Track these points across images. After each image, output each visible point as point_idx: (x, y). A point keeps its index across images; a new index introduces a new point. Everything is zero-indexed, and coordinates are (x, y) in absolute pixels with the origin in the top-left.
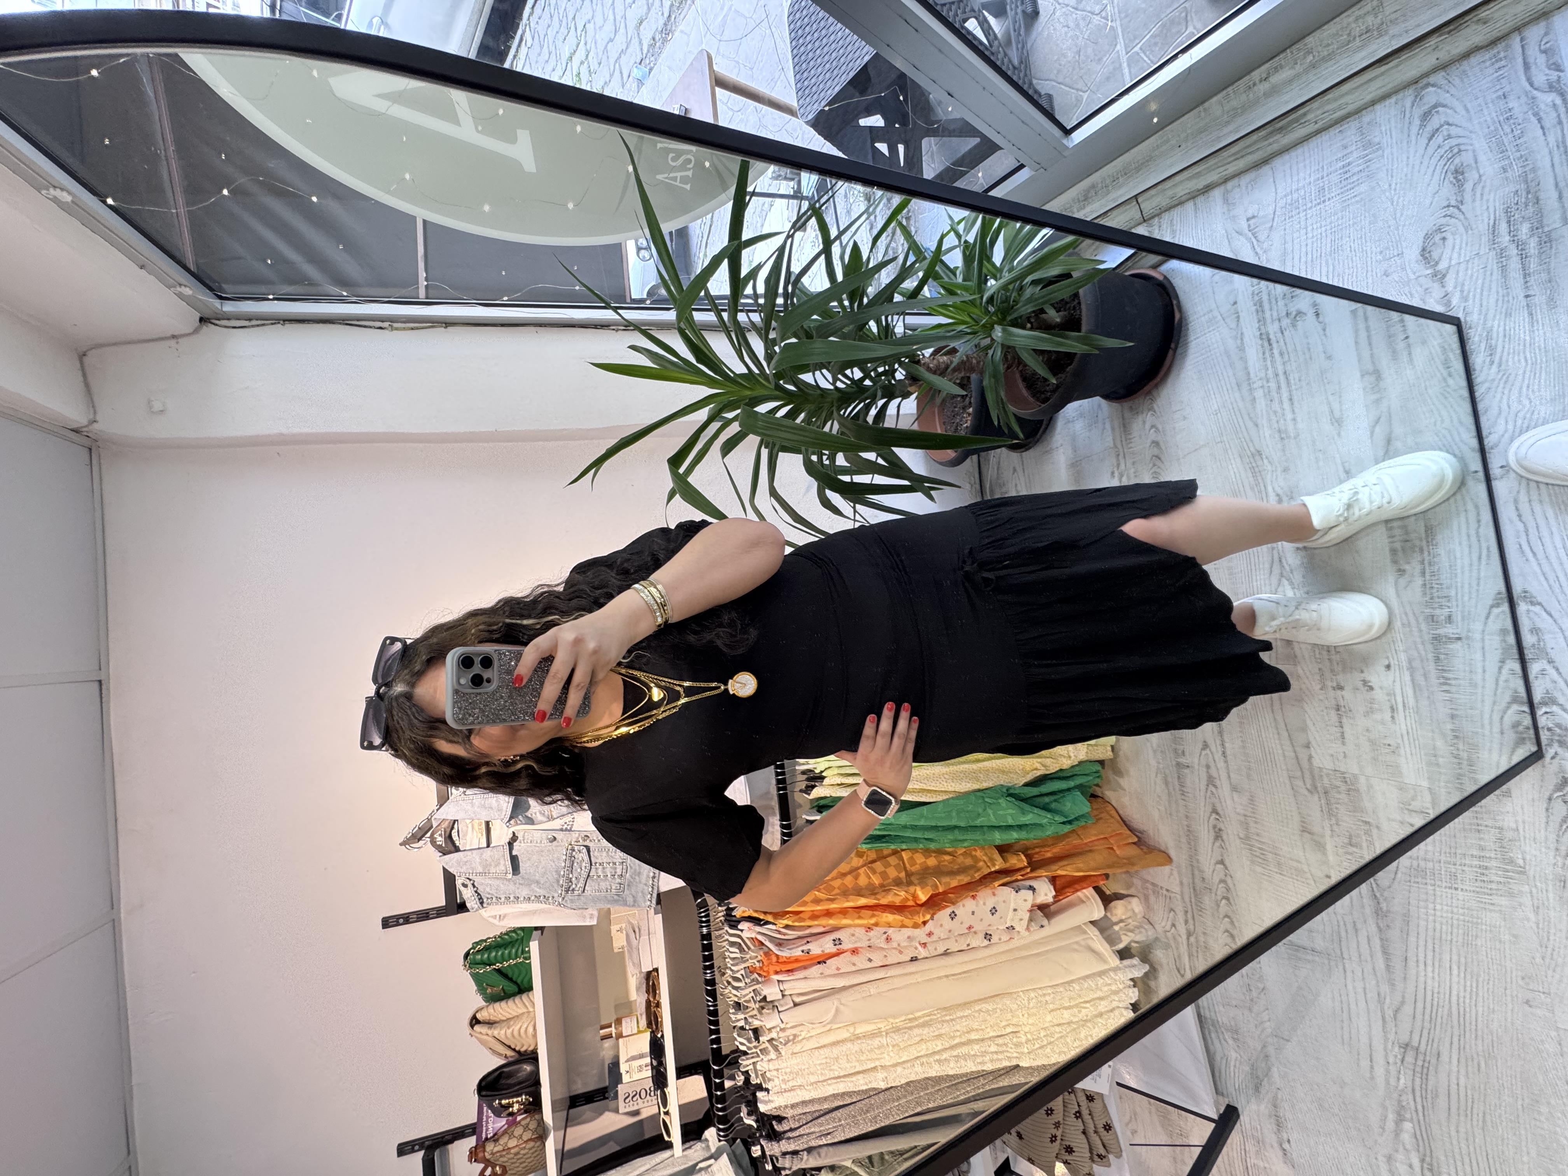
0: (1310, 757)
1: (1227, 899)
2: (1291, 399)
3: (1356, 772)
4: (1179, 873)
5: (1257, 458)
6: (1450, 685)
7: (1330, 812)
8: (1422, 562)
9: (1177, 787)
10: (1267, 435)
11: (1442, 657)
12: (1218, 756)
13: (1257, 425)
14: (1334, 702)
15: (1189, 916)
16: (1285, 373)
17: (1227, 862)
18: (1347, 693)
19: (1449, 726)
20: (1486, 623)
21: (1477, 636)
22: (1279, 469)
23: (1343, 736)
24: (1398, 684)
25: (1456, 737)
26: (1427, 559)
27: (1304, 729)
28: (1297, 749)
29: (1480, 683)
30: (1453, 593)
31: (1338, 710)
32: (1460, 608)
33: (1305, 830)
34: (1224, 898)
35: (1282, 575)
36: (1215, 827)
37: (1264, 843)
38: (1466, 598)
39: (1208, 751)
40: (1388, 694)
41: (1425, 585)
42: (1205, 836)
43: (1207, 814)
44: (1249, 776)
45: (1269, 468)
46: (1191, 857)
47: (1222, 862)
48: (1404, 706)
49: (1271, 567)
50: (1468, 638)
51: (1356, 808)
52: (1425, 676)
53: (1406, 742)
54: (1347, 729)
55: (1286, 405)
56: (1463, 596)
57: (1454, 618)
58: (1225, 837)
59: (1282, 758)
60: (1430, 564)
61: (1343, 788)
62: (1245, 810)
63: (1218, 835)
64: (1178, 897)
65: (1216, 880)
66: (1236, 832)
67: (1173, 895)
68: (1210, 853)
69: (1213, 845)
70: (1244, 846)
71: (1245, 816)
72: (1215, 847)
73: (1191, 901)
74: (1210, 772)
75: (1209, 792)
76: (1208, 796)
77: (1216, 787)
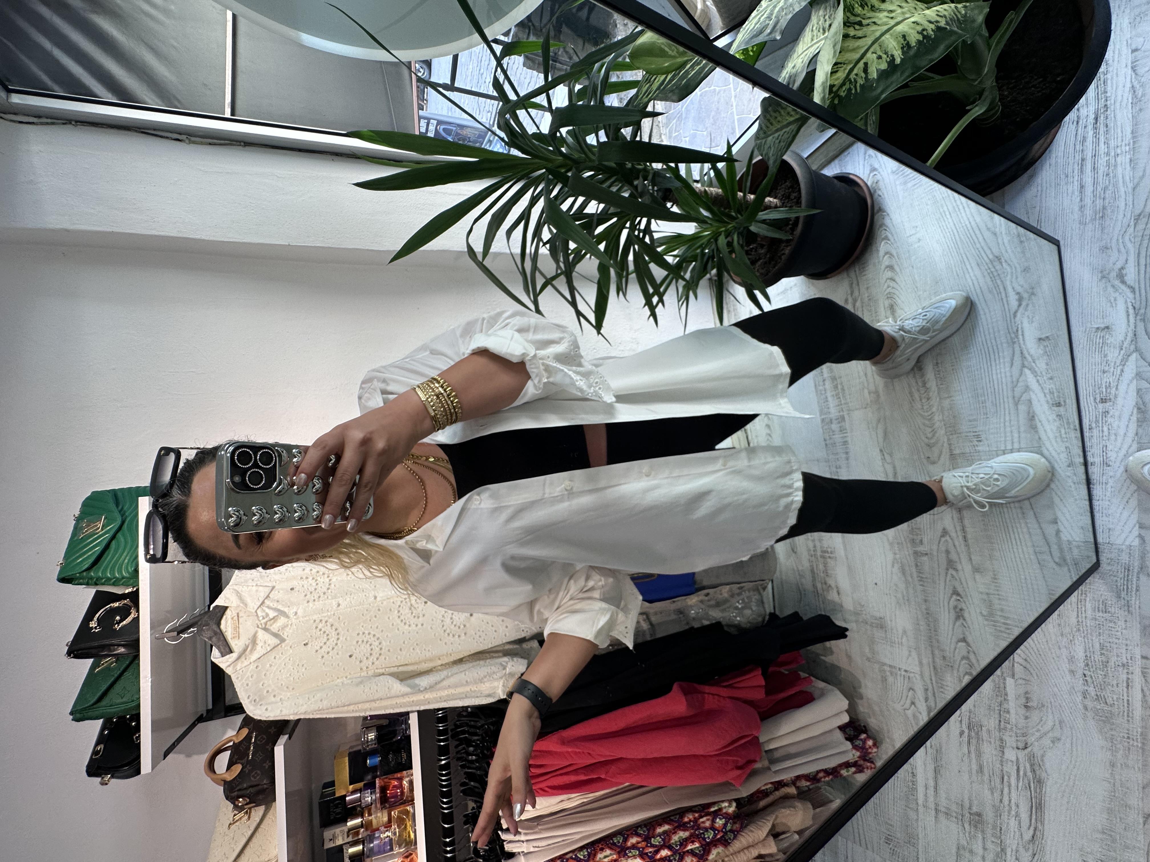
0: (1060, 532)
4: (919, 655)
5: (996, 263)
9: (915, 575)
10: (1006, 241)
12: (959, 542)
13: (995, 234)
15: (930, 694)
17: (969, 639)
22: (1019, 270)
27: (1052, 509)
28: (1043, 526)
34: (967, 673)
35: (1023, 366)
36: (955, 607)
37: (1009, 619)
39: (948, 538)
42: (945, 618)
43: (947, 596)
44: (991, 557)
45: (1009, 270)
46: (930, 638)
47: (964, 640)
49: (1012, 360)
58: (966, 615)
59: (1028, 537)
62: (989, 589)
63: (959, 614)
64: (918, 677)
65: (958, 658)
66: (978, 611)
67: (912, 675)
68: (950, 633)
69: (954, 625)
70: (986, 623)
71: (987, 594)
72: (956, 627)
73: (931, 680)
74: (949, 556)
75: (949, 576)
76: (948, 580)
77: (956, 570)
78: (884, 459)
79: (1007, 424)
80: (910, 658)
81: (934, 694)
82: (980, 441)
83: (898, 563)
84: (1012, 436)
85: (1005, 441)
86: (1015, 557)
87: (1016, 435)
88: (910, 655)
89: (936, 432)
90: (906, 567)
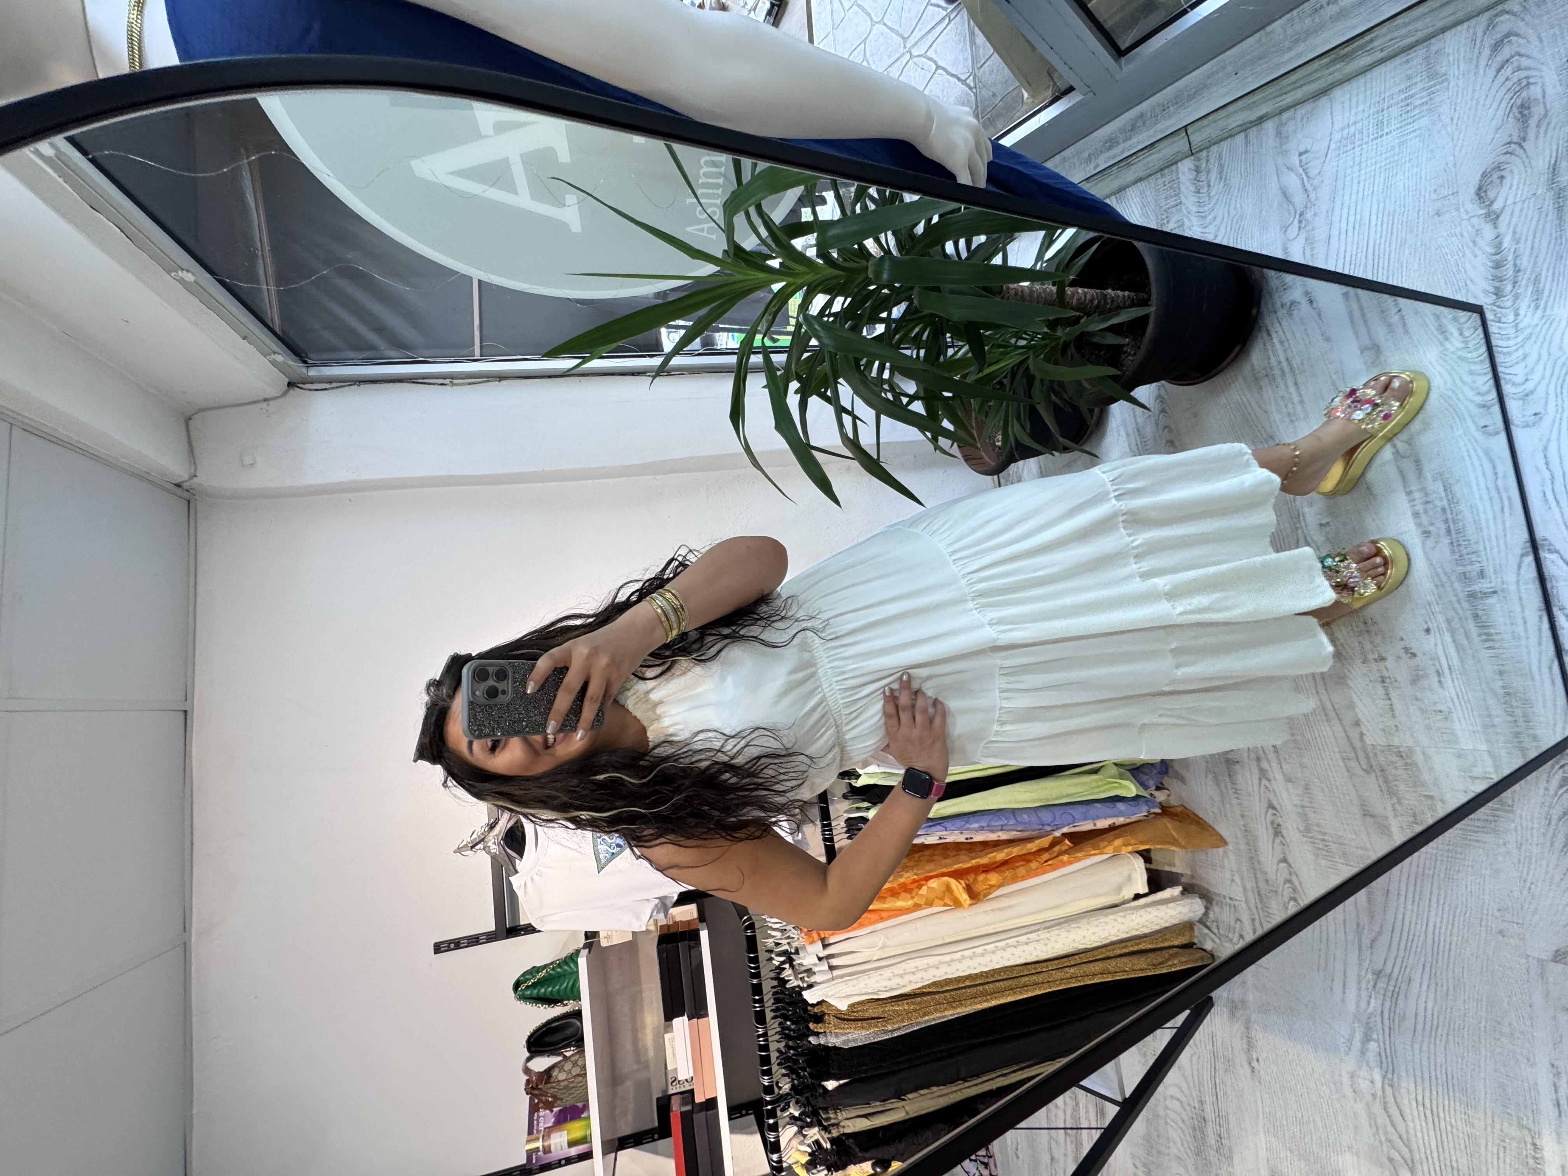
0: (1362, 735)
1: (1295, 900)
2: (1296, 384)
3: (1410, 743)
4: (1242, 879)
6: (1492, 640)
7: (1390, 791)
8: (1446, 521)
9: (1229, 786)
11: (1480, 613)
14: (1378, 675)
15: (1257, 924)
16: (1287, 359)
17: (1290, 860)
18: (1390, 663)
19: (1500, 683)
20: (1518, 575)
21: (1513, 588)
23: (1392, 708)
24: (1440, 647)
25: (1508, 694)
26: (1450, 517)
27: (1351, 706)
28: (1347, 728)
29: (1522, 634)
30: (1481, 548)
31: (1383, 682)
32: (1491, 562)
33: (1367, 813)
34: (1291, 899)
36: (1272, 823)
37: (1324, 834)
38: (1495, 551)
40: (1432, 659)
41: (1452, 543)
42: (1264, 834)
43: (1264, 810)
44: (1301, 765)
46: (1251, 859)
47: (1284, 860)
48: (1450, 669)
50: (1503, 591)
51: (1416, 783)
52: (1467, 636)
53: (1457, 704)
54: (1395, 701)
55: (1292, 389)
56: (1492, 549)
57: (1486, 572)
58: (1284, 832)
59: (1333, 740)
60: (1454, 522)
61: (1400, 763)
62: (1302, 800)
63: (1277, 832)
64: (1243, 905)
65: (1281, 880)
66: (1295, 826)
67: (1237, 903)
68: (1270, 853)
69: (1273, 842)
70: (1305, 839)
71: (1302, 807)
72: (1275, 845)
73: (1257, 908)
74: (1262, 765)
75: (1263, 787)
76: (1262, 791)
77: (1269, 780)
80: (1234, 884)
88: (1233, 881)
90: (1220, 778)
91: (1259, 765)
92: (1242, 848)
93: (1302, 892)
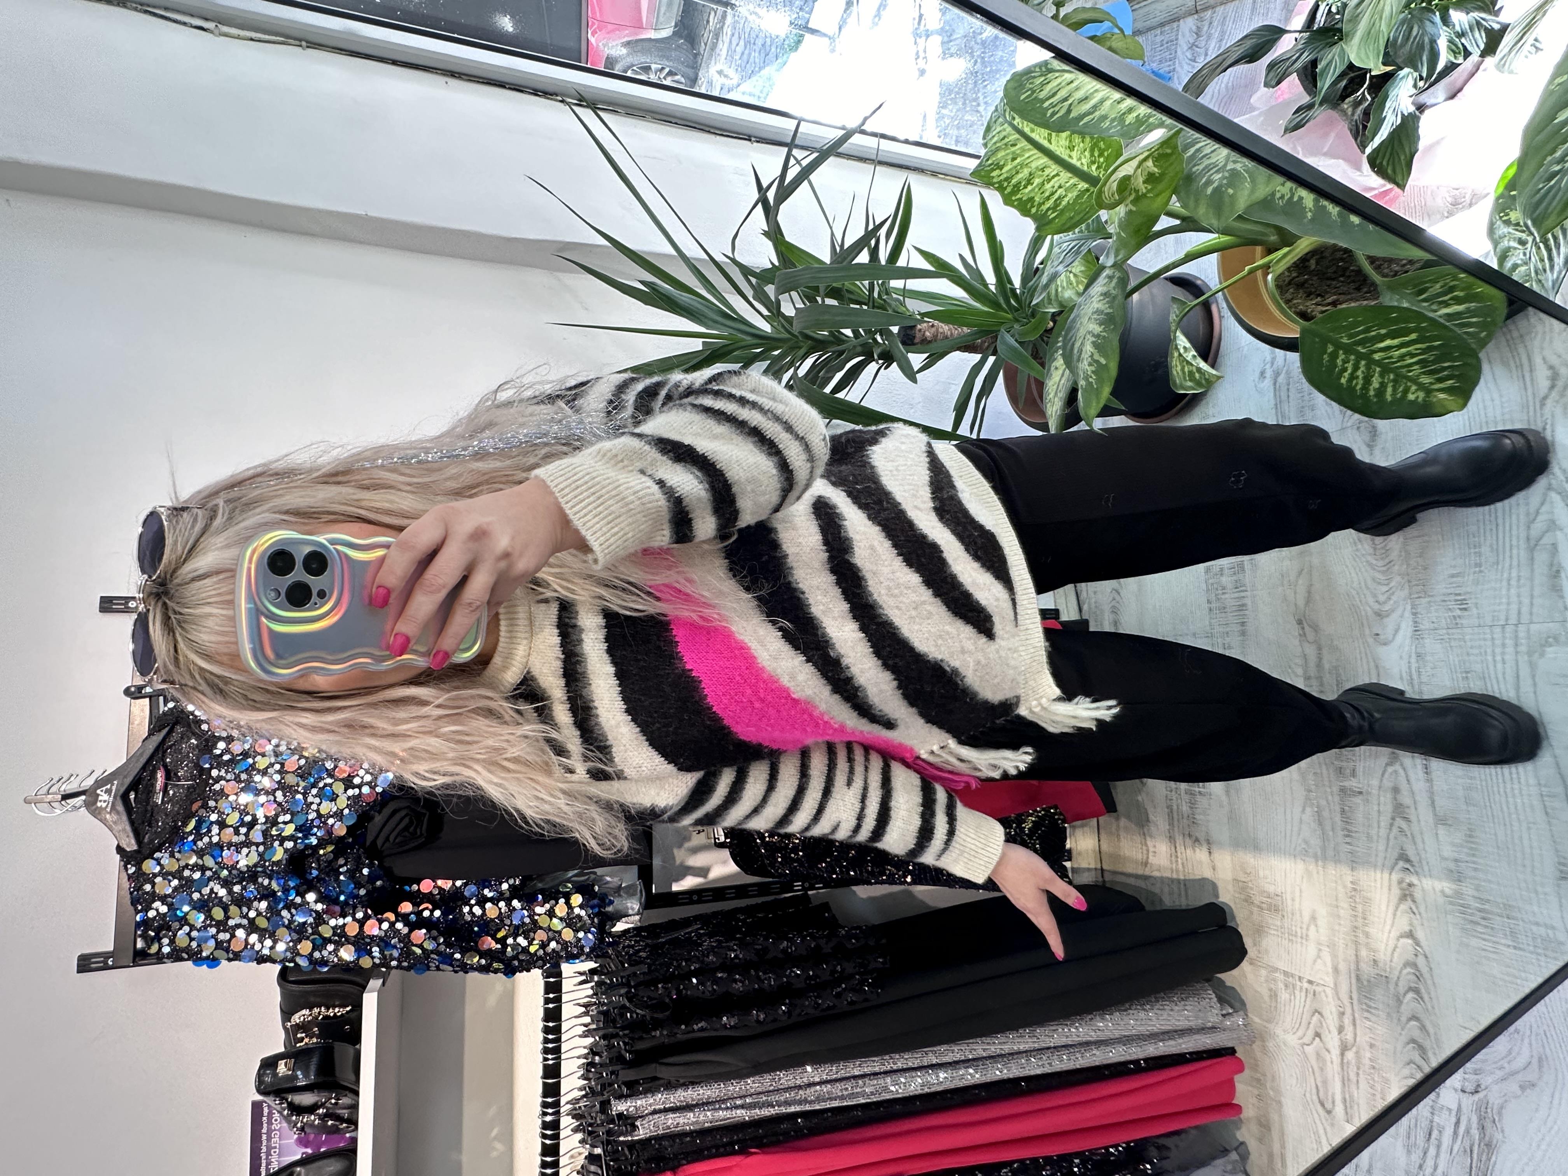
1: (1417, 991)
4: (1334, 956)
9: (1338, 825)
12: (1416, 774)
15: (1347, 1021)
17: (1419, 934)
34: (1410, 989)
36: (1401, 881)
37: (1488, 901)
39: (1397, 767)
42: (1383, 896)
43: (1389, 862)
44: (1468, 801)
46: (1355, 929)
47: (1410, 935)
58: (1418, 895)
62: (1458, 852)
63: (1407, 893)
64: (1330, 993)
65: (1399, 963)
66: (1438, 888)
67: (1320, 989)
68: (1389, 922)
69: (1397, 908)
70: (1449, 907)
71: (1456, 860)
72: (1399, 913)
73: (1351, 998)
74: (1398, 797)
75: (1395, 830)
76: (1392, 836)
77: (1407, 820)
78: (1303, 635)
79: (1513, 582)
80: (1319, 961)
81: (1354, 1020)
82: (1465, 609)
83: (1312, 805)
84: (1520, 603)
85: (1508, 610)
86: (1507, 802)
87: (1526, 601)
88: (1319, 957)
89: (1393, 594)
90: (1326, 814)
91: (1395, 799)
92: (1342, 912)
93: (1429, 982)
